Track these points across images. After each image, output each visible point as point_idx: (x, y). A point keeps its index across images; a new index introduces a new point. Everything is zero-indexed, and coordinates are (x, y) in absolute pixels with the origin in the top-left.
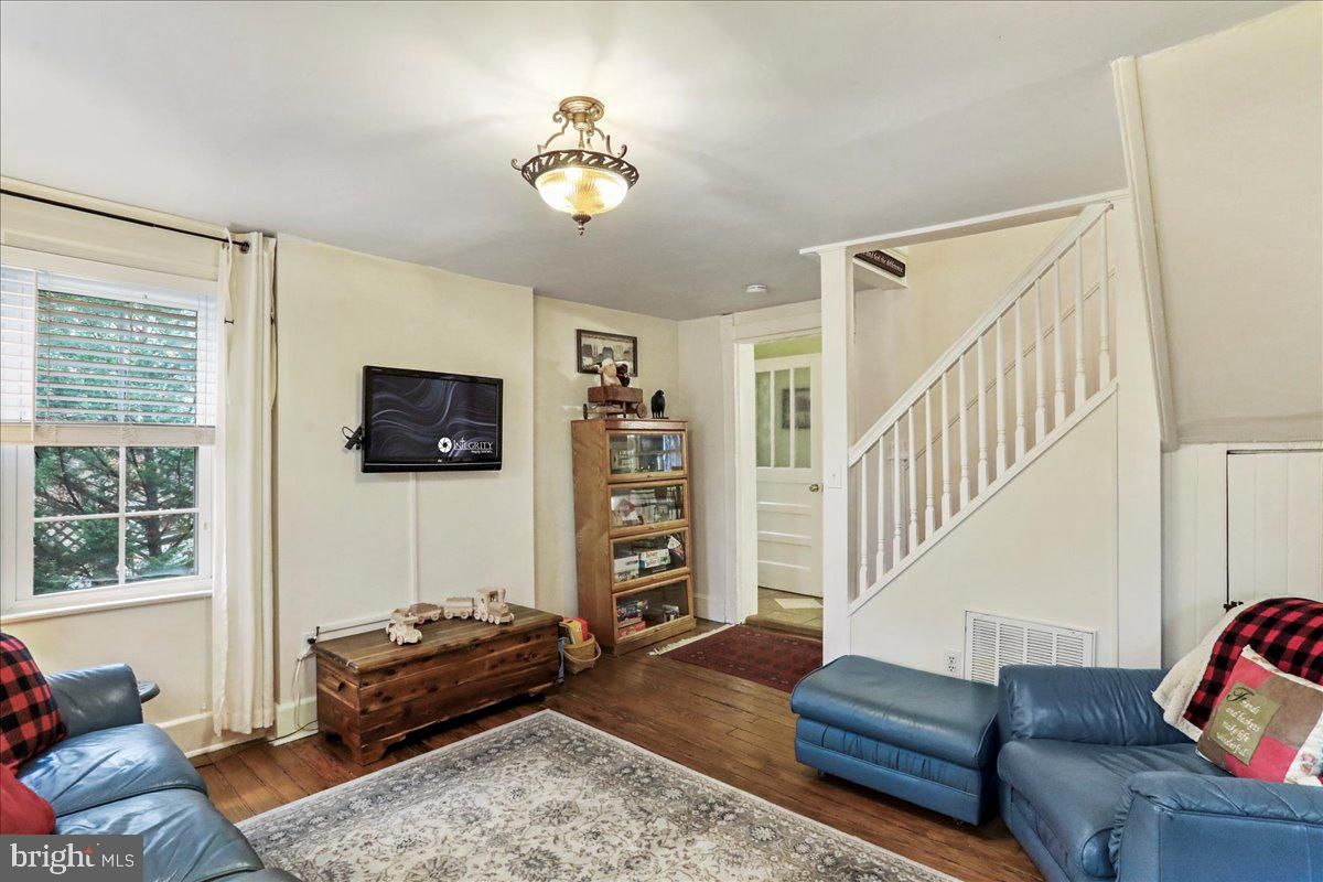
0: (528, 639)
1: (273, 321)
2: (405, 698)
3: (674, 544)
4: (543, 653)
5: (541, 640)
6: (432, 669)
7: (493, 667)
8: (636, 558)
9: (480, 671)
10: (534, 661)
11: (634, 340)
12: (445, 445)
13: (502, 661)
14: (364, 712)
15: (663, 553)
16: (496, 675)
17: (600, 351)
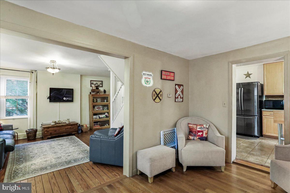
0: (72, 126)
1: (37, 82)
2: (50, 132)
3: (106, 114)
4: (75, 128)
5: (74, 126)
6: (55, 128)
7: (66, 129)
8: (98, 116)
9: (63, 129)
10: (73, 129)
11: (102, 81)
12: (65, 99)
13: (68, 128)
14: (44, 133)
15: (104, 115)
16: (66, 130)
17: (95, 83)
